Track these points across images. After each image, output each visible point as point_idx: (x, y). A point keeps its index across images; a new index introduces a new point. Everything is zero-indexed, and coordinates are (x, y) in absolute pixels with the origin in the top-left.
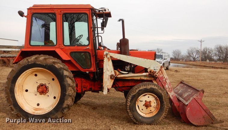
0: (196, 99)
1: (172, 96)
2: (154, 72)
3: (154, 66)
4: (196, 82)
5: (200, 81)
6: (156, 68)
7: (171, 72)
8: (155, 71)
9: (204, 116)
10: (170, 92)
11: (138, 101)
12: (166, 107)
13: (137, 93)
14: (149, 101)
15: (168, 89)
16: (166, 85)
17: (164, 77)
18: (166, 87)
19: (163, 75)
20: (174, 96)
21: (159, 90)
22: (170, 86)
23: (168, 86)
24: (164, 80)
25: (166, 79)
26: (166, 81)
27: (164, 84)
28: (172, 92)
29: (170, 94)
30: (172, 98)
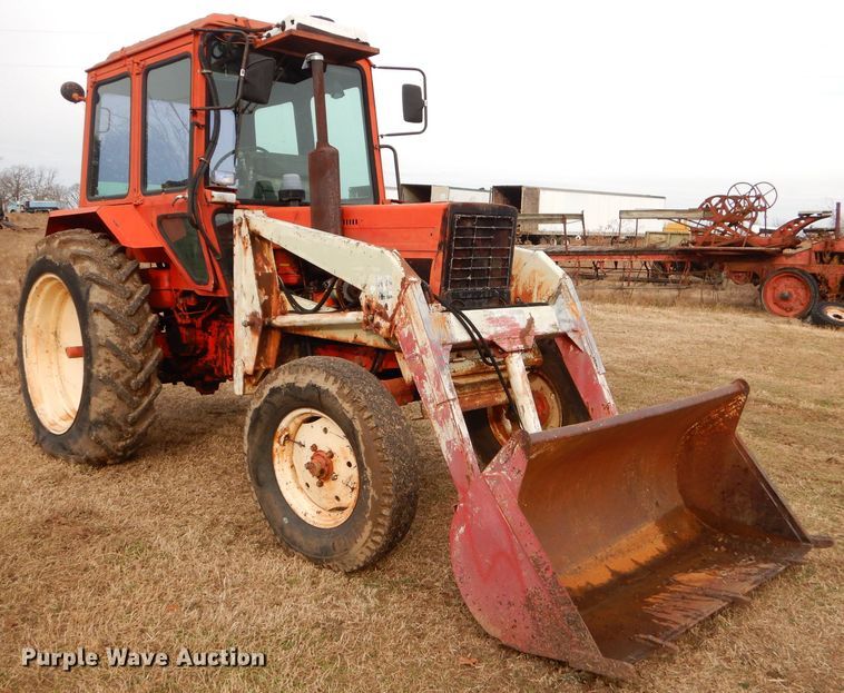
0: (491, 484)
1: (449, 443)
2: (379, 306)
6: (384, 290)
8: (382, 303)
9: (528, 599)
11: (279, 442)
12: (376, 497)
13: (265, 401)
14: (327, 450)
15: (432, 407)
16: (426, 381)
17: (416, 341)
18: (426, 392)
19: (414, 330)
20: (455, 449)
21: (342, 400)
22: (437, 389)
23: (433, 387)
24: (416, 354)
25: (422, 350)
26: (422, 361)
27: (419, 378)
28: (446, 424)
29: (440, 434)
30: (449, 456)
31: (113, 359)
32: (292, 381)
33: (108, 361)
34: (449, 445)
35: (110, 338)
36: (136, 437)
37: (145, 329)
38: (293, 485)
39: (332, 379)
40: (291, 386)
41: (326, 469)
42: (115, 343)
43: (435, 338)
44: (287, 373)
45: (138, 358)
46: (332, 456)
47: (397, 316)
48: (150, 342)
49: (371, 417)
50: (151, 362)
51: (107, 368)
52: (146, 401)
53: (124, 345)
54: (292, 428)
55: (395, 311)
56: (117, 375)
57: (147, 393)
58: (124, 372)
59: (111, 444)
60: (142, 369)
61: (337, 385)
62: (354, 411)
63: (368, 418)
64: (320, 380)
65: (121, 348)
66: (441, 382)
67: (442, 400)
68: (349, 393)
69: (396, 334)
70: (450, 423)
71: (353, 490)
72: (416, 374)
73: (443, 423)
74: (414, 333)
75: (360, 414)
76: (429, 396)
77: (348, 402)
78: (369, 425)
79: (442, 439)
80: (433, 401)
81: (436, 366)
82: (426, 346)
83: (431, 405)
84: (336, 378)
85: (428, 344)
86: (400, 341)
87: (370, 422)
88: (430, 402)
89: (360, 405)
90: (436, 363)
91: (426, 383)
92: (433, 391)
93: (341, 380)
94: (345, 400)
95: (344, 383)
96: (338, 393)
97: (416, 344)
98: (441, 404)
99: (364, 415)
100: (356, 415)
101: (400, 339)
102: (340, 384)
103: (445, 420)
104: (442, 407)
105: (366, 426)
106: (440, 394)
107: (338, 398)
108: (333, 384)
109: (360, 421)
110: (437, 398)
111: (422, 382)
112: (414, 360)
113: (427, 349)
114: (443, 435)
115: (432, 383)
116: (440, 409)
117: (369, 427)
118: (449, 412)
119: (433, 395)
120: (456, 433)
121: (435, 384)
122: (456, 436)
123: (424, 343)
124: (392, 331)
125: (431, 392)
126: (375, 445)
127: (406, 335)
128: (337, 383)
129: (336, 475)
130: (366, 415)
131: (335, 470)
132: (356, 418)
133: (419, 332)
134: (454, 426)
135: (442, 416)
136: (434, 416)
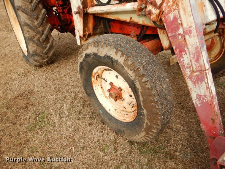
11: (94, 78)
12: (149, 124)
13: (84, 60)
14: (118, 87)
15: (188, 71)
16: (186, 53)
17: (181, 24)
18: (184, 60)
19: (179, 14)
20: (204, 101)
21: (127, 68)
22: (196, 61)
23: (191, 58)
24: (179, 33)
25: (186, 31)
26: (185, 39)
27: (179, 50)
28: (200, 84)
29: (192, 89)
30: (198, 103)
31: (30, 30)
32: (96, 52)
33: (28, 31)
34: (199, 97)
35: (26, 22)
36: (49, 58)
37: (41, 16)
38: (103, 95)
39: (120, 53)
40: (95, 54)
41: (119, 96)
42: (29, 23)
43: (199, 21)
44: (93, 46)
45: (40, 29)
46: (121, 90)
47: (164, 5)
48: (45, 22)
49: (147, 81)
50: (46, 30)
51: (29, 34)
52: (48, 45)
53: (33, 24)
54: (100, 72)
55: (163, 0)
56: (34, 37)
57: (48, 42)
58: (36, 35)
59: (41, 61)
60: (43, 34)
61: (124, 58)
62: (135, 76)
63: (145, 82)
64: (112, 53)
65: (32, 25)
66: (201, 57)
67: (199, 69)
68: (132, 64)
69: (163, 19)
70: (204, 85)
71: (133, 107)
72: (176, 48)
73: (196, 83)
74: (180, 17)
75: (140, 79)
76: (186, 64)
77: (131, 70)
78: (146, 86)
79: (193, 92)
80: (190, 67)
81: (198, 44)
82: (191, 29)
83: (188, 70)
84: (123, 53)
85: (194, 26)
86: (166, 24)
87: (147, 84)
88: (187, 68)
89: (140, 73)
90: (199, 42)
91: (185, 55)
92: (191, 61)
93: (126, 55)
94: (129, 68)
95: (128, 57)
96: (124, 63)
97: (180, 26)
98: (197, 71)
99: (142, 79)
100: (137, 78)
101: (166, 22)
102: (126, 57)
103: (199, 82)
104: (198, 73)
105: (144, 86)
106: (198, 64)
107: (124, 66)
108: (121, 57)
109: (139, 83)
110: (194, 67)
111: (181, 53)
112: (177, 38)
113: (191, 31)
114: (195, 90)
115: (191, 56)
116: (195, 74)
117: (146, 87)
118: (204, 78)
119: (190, 63)
120: (209, 92)
121: (194, 57)
122: (207, 93)
123: (189, 25)
124: (160, 16)
125: (189, 61)
126: (150, 98)
127: (172, 19)
128: (123, 56)
129: (124, 99)
130: (144, 80)
131: (123, 97)
132: (137, 80)
133: (186, 16)
134: (208, 88)
135: (196, 78)
136: (189, 77)
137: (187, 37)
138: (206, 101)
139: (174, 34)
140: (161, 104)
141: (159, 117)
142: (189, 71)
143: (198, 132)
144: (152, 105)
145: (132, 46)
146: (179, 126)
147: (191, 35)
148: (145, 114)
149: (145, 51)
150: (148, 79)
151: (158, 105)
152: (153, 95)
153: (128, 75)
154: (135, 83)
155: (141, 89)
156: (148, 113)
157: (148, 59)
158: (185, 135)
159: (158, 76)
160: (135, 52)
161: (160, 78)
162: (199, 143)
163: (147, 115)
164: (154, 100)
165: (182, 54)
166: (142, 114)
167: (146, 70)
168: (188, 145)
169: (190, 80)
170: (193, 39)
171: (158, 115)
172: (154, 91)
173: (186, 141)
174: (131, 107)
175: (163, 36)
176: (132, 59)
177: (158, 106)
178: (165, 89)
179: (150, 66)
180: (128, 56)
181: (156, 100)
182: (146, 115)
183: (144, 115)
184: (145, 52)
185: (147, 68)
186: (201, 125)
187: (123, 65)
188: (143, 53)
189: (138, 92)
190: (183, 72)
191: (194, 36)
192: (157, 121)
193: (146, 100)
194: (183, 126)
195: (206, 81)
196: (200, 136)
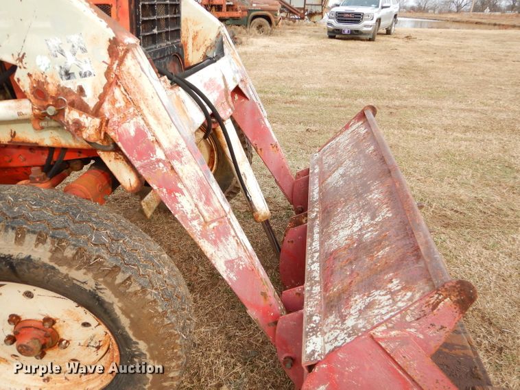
0: (390, 347)
1: (230, 262)
2: (66, 92)
3: (54, 42)
4: (449, 69)
5: (460, 68)
6: (70, 62)
7: (396, 40)
8: (72, 85)
10: (215, 243)
14: (41, 318)
15: (197, 225)
16: (183, 194)
17: (157, 141)
18: (183, 207)
19: (148, 125)
20: (241, 267)
21: (66, 267)
22: (205, 203)
23: (196, 201)
24: (157, 159)
25: (171, 153)
26: (172, 168)
27: (167, 191)
28: (224, 241)
29: (214, 254)
30: (232, 275)
34: (230, 264)
39: (30, 238)
41: (49, 340)
46: (54, 322)
47: (106, 106)
49: (129, 278)
55: (102, 98)
62: (95, 278)
63: (124, 282)
64: (6, 246)
66: (213, 194)
67: (216, 216)
68: (77, 253)
69: (112, 134)
70: (232, 241)
71: (98, 348)
72: (160, 187)
73: (218, 241)
74: (150, 129)
75: (109, 279)
76: (189, 212)
77: (79, 269)
78: (130, 290)
79: (217, 259)
80: (198, 217)
81: (201, 174)
82: (180, 149)
83: (195, 223)
84: (40, 234)
85: (183, 145)
86: (122, 143)
87: (130, 285)
88: (193, 219)
89: (105, 266)
90: (201, 170)
91: (182, 197)
92: (196, 206)
93: (53, 237)
94: (70, 266)
95: (60, 241)
96: (51, 259)
97: (156, 146)
98: (213, 221)
99: (116, 279)
100: (101, 282)
101: (120, 140)
102: (53, 243)
103: (222, 238)
104: (215, 224)
105: (125, 292)
106: (211, 209)
107: (56, 266)
108: (36, 246)
109: (111, 289)
110: (206, 214)
111: (173, 196)
112: (155, 168)
113: (181, 152)
114: (220, 254)
115: (194, 196)
116: (212, 226)
117: (129, 292)
118: (228, 228)
119: (197, 210)
120: (243, 250)
121: (201, 198)
122: (242, 254)
123: (174, 143)
124: (103, 129)
125: (193, 207)
126: (145, 311)
127: (133, 133)
128: (44, 242)
129: (67, 342)
130: (120, 278)
131: (62, 336)
132: (103, 286)
133: (162, 127)
134: (239, 243)
135: (216, 234)
136: (201, 235)
137: (176, 164)
138: (243, 268)
139: (146, 161)
140: (173, 312)
141: (177, 341)
142: (199, 224)
143: (237, 322)
144: (156, 323)
145: (58, 209)
146: (203, 330)
147: (183, 159)
148: (144, 352)
149: (96, 211)
150: (131, 274)
151: (167, 317)
152: (151, 302)
153: (75, 282)
154: (100, 294)
155: (119, 302)
156: (152, 345)
157: (112, 229)
158: (221, 342)
159: (146, 257)
160: (74, 222)
161: (151, 260)
162: (248, 342)
163: (150, 349)
164: (157, 311)
165: (175, 196)
166: (137, 353)
167: (117, 254)
168: (232, 357)
169: (205, 240)
170: (187, 166)
171: (173, 337)
172: (151, 293)
173: (228, 352)
174: (95, 349)
175: (117, 166)
176: (74, 243)
177: (169, 319)
178: (169, 278)
179: (122, 241)
180: (58, 239)
181: (160, 310)
182: (147, 353)
183: (141, 355)
184: (96, 214)
185: (118, 248)
186: (249, 311)
187: (52, 264)
188: (94, 219)
189: (114, 310)
190: (187, 229)
191: (189, 161)
192: (175, 351)
193: (140, 319)
194: (208, 325)
195: (233, 233)
196: (242, 328)
